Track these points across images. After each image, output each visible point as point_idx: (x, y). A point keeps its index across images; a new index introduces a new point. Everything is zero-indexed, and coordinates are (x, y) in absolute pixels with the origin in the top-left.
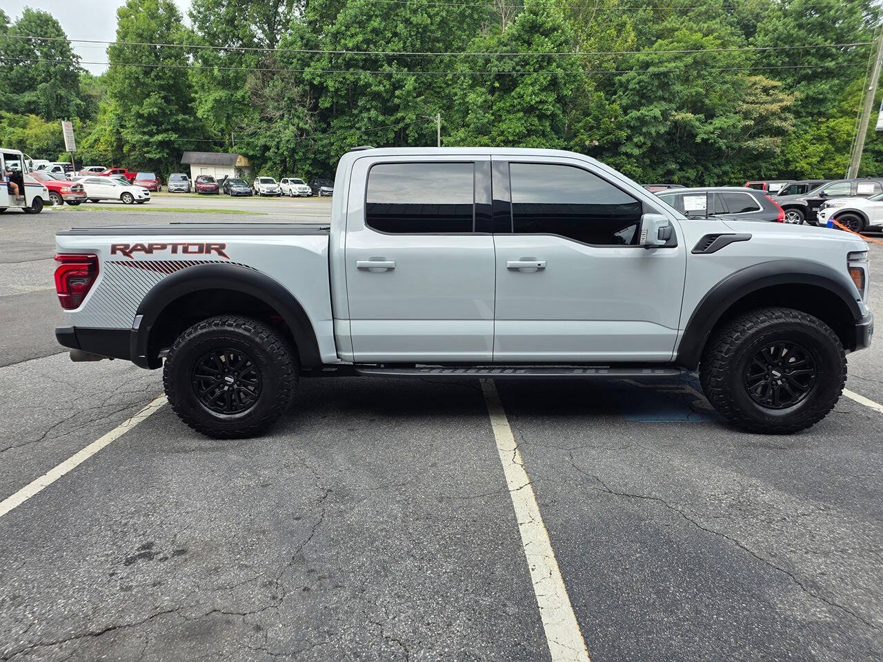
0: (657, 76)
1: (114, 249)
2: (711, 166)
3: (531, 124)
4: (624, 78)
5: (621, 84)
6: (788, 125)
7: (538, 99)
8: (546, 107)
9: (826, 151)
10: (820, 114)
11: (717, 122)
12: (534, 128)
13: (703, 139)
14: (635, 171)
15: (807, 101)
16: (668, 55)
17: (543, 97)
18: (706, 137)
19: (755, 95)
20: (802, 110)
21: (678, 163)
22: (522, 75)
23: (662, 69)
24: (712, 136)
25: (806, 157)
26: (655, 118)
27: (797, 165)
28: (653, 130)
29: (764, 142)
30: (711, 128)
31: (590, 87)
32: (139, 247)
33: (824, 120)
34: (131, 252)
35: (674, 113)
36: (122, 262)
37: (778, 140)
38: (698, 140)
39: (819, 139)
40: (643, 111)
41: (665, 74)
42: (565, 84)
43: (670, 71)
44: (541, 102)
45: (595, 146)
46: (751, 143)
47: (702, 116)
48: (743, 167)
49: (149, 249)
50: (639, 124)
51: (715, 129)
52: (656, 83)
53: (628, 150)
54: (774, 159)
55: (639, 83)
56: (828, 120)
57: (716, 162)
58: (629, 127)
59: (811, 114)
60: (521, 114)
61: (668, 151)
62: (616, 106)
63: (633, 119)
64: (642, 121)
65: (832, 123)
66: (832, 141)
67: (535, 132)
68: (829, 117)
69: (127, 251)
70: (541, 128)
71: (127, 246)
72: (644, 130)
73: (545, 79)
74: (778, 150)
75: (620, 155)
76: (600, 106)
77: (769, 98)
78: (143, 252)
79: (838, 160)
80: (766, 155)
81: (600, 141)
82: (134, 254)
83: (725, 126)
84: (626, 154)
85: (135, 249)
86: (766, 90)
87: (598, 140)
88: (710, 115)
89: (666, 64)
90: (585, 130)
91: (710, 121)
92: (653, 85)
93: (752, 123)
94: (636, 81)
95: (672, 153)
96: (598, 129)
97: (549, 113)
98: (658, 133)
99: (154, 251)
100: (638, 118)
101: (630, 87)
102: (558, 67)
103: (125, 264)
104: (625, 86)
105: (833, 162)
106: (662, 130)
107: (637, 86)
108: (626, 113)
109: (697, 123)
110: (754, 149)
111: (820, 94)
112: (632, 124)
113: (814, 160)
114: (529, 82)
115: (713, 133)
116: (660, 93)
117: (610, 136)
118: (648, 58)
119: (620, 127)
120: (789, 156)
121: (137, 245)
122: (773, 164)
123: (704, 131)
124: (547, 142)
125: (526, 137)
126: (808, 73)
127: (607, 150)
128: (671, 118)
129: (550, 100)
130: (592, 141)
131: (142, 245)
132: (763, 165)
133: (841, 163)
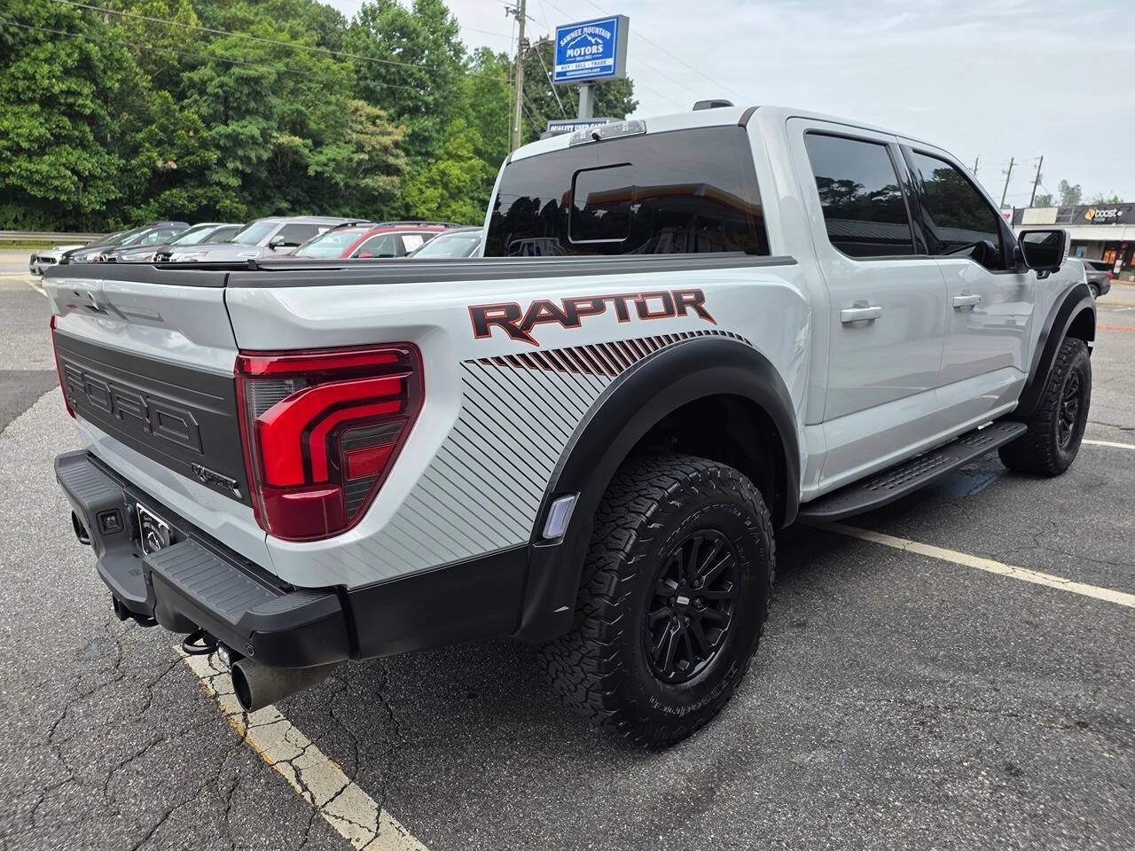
0: (246, 81)
1: (481, 323)
2: (327, 207)
3: (58, 126)
4: (195, 76)
5: (192, 84)
6: (402, 162)
7: (64, 87)
8: (80, 101)
9: (442, 196)
10: (428, 154)
11: (330, 152)
12: (64, 132)
13: (316, 172)
14: (237, 208)
15: (414, 137)
16: (253, 54)
17: (72, 84)
18: (319, 169)
19: (361, 123)
20: (410, 147)
21: (288, 201)
22: (22, 43)
23: (252, 73)
24: (326, 168)
25: (424, 202)
26: (252, 137)
27: (418, 210)
28: (253, 155)
29: (381, 182)
30: (323, 158)
31: (144, 82)
32: (544, 312)
33: (433, 161)
34: (528, 325)
35: (275, 134)
36: (511, 358)
37: (396, 180)
38: (311, 172)
39: (432, 182)
40: (233, 127)
41: (257, 80)
42: (105, 72)
43: (262, 77)
44: (69, 92)
45: (172, 169)
46: (369, 181)
47: (309, 142)
48: (364, 210)
49: (570, 316)
50: (231, 144)
51: (329, 160)
52: (246, 90)
53: (223, 179)
54: (394, 202)
55: (221, 86)
56: (436, 162)
57: (332, 202)
58: (218, 147)
59: (420, 153)
60: (36, 107)
61: (272, 184)
62: (191, 114)
63: (221, 136)
64: (235, 139)
65: (442, 166)
66: (445, 186)
67: (68, 139)
68: (438, 158)
69: (517, 323)
70: (77, 133)
71: (513, 310)
72: (240, 153)
73: (69, 55)
74: (398, 192)
75: (211, 185)
76: (167, 112)
77: (375, 128)
78: (557, 325)
79: (453, 207)
80: (387, 197)
81: (179, 163)
82: (537, 331)
83: (339, 158)
84: (219, 184)
85: (534, 317)
86: (373, 120)
87: (175, 161)
88: (318, 143)
89: (255, 66)
90: (151, 143)
91: (319, 149)
92: (241, 92)
93: (367, 157)
94: (216, 82)
95: (278, 187)
96: (172, 145)
97: (88, 112)
98: (259, 159)
99: (582, 319)
100: (228, 136)
101: (209, 90)
102: (88, 41)
103: (517, 364)
104: (201, 88)
105: (449, 209)
106: (265, 156)
107: (220, 90)
108: (209, 128)
109: (306, 151)
110: (374, 189)
111: (425, 131)
112: (222, 143)
113: (433, 206)
114: (42, 56)
115: (326, 165)
116: (252, 105)
117: (193, 157)
118: (227, 54)
119: (204, 144)
120: (408, 199)
121: (536, 307)
122: (394, 208)
123: (316, 162)
124: (91, 156)
125: (51, 145)
126: (409, 106)
127: (191, 176)
128: (274, 141)
129: (86, 91)
130: (166, 161)
131: (548, 305)
132: (384, 208)
133: (457, 210)
